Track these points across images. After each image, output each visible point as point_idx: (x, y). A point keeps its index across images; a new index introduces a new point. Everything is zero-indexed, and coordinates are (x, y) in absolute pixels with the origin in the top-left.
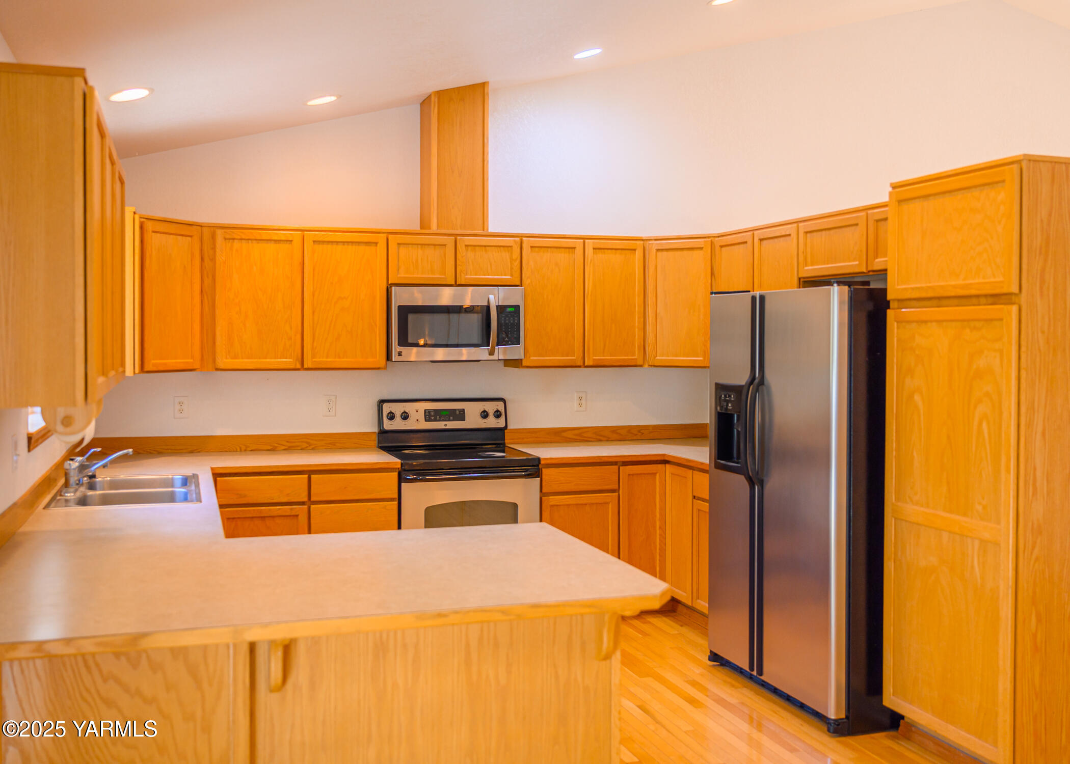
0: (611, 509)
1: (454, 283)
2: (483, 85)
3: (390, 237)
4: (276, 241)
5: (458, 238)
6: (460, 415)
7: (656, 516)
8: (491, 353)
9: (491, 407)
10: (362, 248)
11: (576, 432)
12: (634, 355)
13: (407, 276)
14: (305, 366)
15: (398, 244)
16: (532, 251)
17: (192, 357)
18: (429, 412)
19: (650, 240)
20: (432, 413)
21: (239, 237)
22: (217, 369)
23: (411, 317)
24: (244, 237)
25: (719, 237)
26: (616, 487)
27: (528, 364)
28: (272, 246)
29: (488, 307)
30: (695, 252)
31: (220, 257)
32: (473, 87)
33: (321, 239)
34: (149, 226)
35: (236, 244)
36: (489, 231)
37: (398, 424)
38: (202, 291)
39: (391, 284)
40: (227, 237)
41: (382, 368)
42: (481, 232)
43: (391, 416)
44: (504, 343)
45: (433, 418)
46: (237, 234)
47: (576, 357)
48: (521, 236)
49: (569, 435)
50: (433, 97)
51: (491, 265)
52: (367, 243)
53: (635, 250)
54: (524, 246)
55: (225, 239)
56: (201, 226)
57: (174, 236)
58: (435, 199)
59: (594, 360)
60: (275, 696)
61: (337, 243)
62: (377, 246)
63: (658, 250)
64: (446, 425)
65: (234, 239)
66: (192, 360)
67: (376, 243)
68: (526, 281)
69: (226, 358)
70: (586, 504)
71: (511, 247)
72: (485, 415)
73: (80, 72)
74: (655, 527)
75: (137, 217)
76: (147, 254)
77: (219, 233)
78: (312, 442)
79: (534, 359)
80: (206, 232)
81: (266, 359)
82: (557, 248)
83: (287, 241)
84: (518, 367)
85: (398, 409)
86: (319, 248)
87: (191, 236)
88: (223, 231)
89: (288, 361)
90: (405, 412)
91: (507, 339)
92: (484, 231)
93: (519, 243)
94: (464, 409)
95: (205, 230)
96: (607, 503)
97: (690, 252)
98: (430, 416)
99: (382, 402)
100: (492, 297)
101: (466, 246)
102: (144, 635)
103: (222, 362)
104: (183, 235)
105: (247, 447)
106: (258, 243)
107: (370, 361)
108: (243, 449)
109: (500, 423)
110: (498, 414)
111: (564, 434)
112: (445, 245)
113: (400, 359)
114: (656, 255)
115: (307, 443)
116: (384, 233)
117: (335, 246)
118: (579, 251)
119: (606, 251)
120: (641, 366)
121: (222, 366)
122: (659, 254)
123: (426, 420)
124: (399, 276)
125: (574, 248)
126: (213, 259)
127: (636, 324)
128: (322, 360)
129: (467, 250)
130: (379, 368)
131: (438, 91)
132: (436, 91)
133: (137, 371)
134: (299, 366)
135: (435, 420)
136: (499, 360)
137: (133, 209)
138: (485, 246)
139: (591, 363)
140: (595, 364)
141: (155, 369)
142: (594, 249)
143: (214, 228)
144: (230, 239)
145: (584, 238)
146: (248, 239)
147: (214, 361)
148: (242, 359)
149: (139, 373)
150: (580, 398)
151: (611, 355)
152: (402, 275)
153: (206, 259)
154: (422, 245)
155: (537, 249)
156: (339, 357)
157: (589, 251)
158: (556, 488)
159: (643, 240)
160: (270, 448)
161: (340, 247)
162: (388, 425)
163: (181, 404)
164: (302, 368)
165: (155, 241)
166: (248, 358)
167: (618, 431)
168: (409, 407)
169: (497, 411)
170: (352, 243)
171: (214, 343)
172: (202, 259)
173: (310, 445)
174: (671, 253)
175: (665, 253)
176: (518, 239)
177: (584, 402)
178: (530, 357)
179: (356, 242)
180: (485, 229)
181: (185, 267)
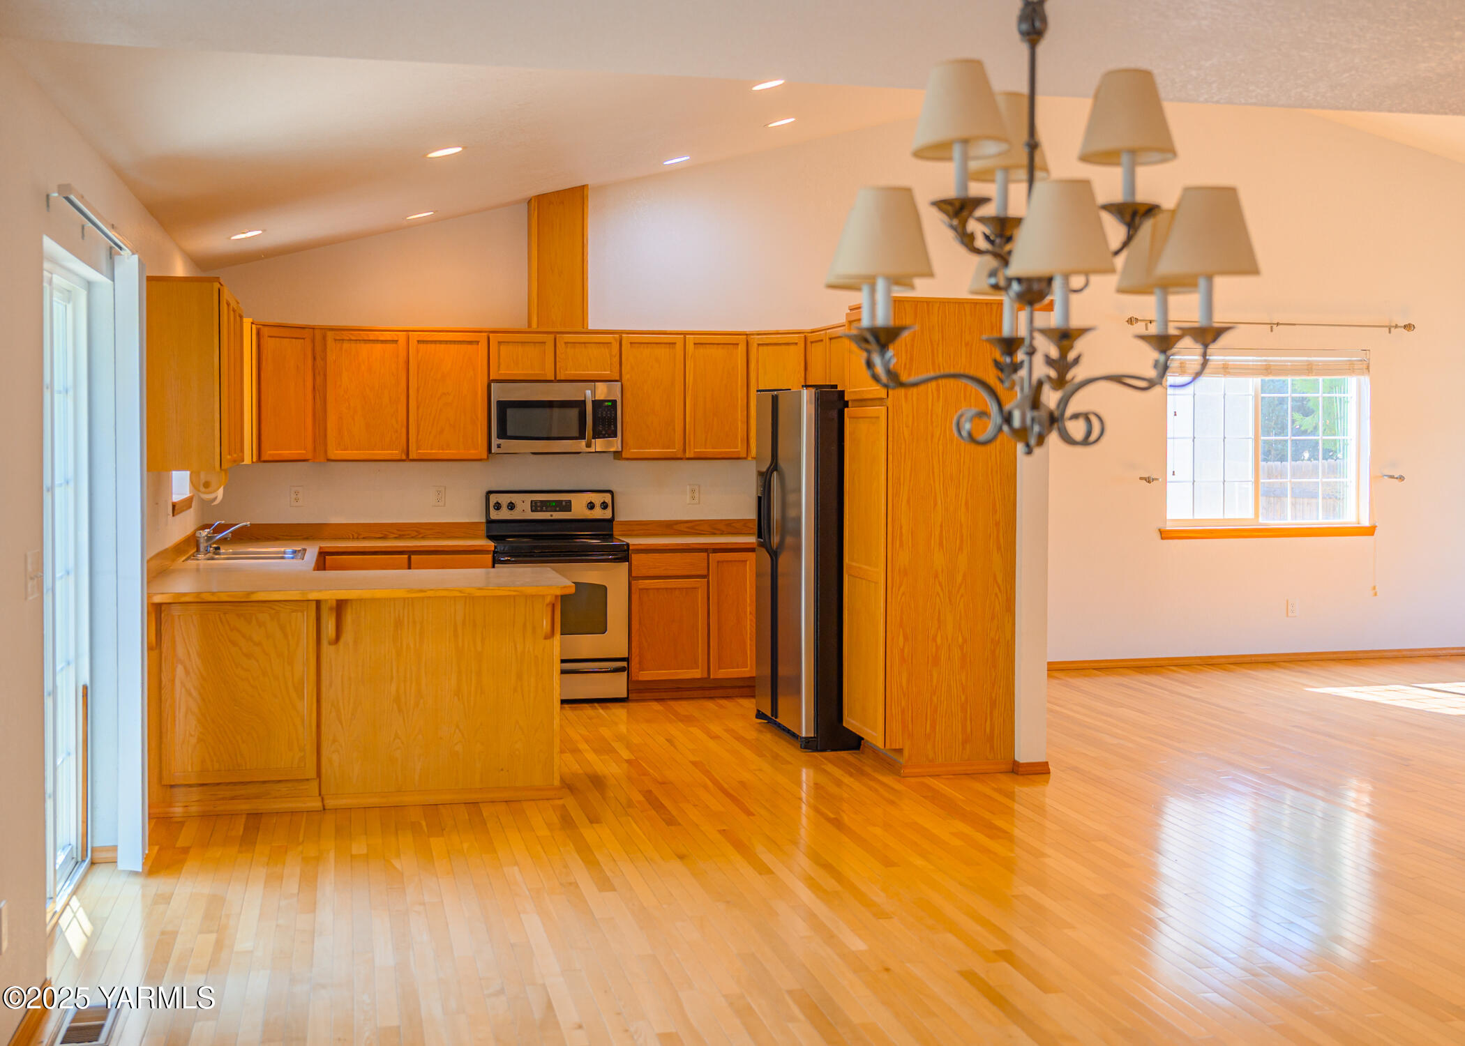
0: (701, 595)
1: (553, 379)
2: (583, 188)
3: (491, 335)
4: (383, 342)
5: (558, 335)
6: (567, 506)
7: (747, 602)
8: (588, 445)
9: (597, 499)
10: (464, 346)
11: (690, 524)
12: (737, 448)
13: (508, 372)
14: (411, 457)
15: (499, 342)
16: (631, 346)
17: (305, 449)
18: (535, 503)
19: (753, 334)
20: (539, 504)
21: (348, 338)
22: (329, 460)
23: (510, 412)
24: (353, 338)
25: (812, 332)
26: (705, 572)
27: (628, 456)
28: (379, 346)
29: (584, 402)
30: (792, 347)
31: (331, 357)
32: (573, 190)
33: (425, 339)
34: (265, 331)
35: (346, 345)
36: (589, 328)
37: (504, 514)
38: (314, 387)
39: (492, 380)
40: (338, 338)
41: (484, 459)
42: (580, 329)
43: (498, 506)
44: (601, 436)
45: (539, 508)
46: (346, 335)
47: (675, 450)
48: (621, 333)
49: (682, 527)
50: (533, 201)
51: (590, 360)
52: (470, 343)
53: (738, 344)
54: (624, 343)
55: (335, 340)
56: (314, 329)
57: (288, 340)
58: (536, 301)
59: (695, 452)
60: (332, 648)
61: (441, 342)
62: (478, 344)
63: (759, 345)
64: (551, 516)
65: (343, 340)
66: (304, 452)
67: (478, 342)
68: (626, 377)
69: (337, 450)
70: (675, 589)
71: (610, 343)
72: (591, 506)
73: (217, 279)
74: (745, 613)
75: (254, 326)
76: (264, 358)
77: (330, 334)
78: (422, 531)
79: (633, 451)
80: (318, 335)
81: (373, 450)
82: (657, 343)
83: (393, 341)
84: (619, 459)
85: (504, 499)
86: (422, 346)
87: (304, 339)
88: (333, 332)
89: (396, 453)
90: (511, 503)
91: (604, 432)
92: (583, 328)
93: (618, 340)
94: (570, 501)
95: (317, 332)
96: (698, 588)
97: (787, 347)
98: (536, 506)
99: (489, 493)
100: (588, 393)
101: (566, 343)
102: (253, 593)
103: (334, 453)
104: (296, 338)
105: (359, 535)
106: (365, 343)
107: (473, 453)
108: (356, 536)
109: (607, 514)
110: (604, 506)
111: (676, 527)
112: (545, 343)
113: (500, 451)
114: (758, 350)
115: (417, 532)
116: (486, 332)
117: (438, 345)
118: (679, 346)
119: (708, 346)
120: (745, 458)
121: (333, 458)
122: (760, 348)
123: (532, 511)
124: (500, 372)
125: (675, 343)
126: (324, 359)
127: (740, 417)
128: (425, 451)
129: (567, 347)
130: (480, 460)
131: (539, 195)
132: (535, 196)
133: (254, 460)
134: (404, 457)
135: (541, 511)
136: (596, 452)
137: (251, 320)
138: (585, 343)
139: (692, 456)
140: (696, 456)
141: (271, 459)
142: (695, 344)
143: (325, 330)
144: (340, 340)
145: (685, 334)
146: (356, 340)
147: (326, 452)
148: (352, 450)
149: (257, 462)
150: (693, 491)
151: (713, 448)
152: (502, 372)
153: (318, 358)
154: (522, 342)
155: (637, 345)
156: (443, 449)
157: (690, 347)
158: (644, 572)
159: (747, 335)
160: (381, 536)
161: (443, 346)
162: (494, 515)
163: (297, 493)
164: (408, 459)
165: (270, 344)
166: (357, 450)
167: (734, 525)
168: (514, 498)
169: (604, 502)
170: (455, 341)
171: (326, 436)
172: (314, 359)
173: (420, 534)
174: (770, 348)
175: (765, 348)
176: (617, 336)
177: (696, 495)
178: (630, 449)
179: (458, 341)
180: (585, 327)
181: (298, 366)
